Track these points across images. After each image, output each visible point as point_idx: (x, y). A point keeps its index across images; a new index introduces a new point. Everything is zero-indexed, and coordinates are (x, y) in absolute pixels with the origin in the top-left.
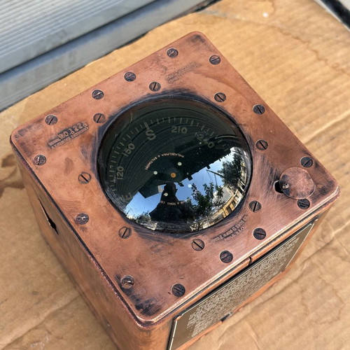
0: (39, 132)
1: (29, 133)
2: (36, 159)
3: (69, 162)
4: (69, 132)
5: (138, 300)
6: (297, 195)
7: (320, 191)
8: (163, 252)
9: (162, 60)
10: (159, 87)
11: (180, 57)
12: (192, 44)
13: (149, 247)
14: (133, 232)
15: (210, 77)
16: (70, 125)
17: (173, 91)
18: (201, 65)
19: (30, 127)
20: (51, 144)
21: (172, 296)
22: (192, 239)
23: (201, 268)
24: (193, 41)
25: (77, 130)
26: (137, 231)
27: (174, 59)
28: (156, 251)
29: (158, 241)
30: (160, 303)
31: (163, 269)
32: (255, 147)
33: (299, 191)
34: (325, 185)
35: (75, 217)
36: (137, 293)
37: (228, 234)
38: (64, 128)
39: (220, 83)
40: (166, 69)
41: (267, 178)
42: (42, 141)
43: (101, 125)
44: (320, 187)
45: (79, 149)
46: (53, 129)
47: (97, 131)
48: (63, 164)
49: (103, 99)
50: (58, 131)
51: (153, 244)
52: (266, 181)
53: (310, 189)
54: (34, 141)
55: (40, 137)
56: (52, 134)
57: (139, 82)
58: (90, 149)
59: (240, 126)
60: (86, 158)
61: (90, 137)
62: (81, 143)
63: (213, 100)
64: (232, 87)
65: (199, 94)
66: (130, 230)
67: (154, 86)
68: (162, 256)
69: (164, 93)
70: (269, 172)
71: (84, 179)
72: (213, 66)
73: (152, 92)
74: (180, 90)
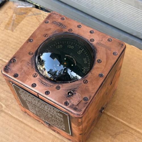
0: (57, 17)
1: (55, 15)
2: (47, 21)
3: (50, 29)
4: (61, 25)
5: (9, 65)
6: (69, 100)
7: (75, 108)
8: (28, 66)
9: (105, 38)
10: (93, 42)
11: (110, 43)
12: (118, 44)
13: (28, 61)
14: (32, 55)
15: (106, 55)
16: (64, 24)
17: (93, 46)
18: (110, 50)
19: (57, 15)
20: (54, 22)
21: (13, 74)
22: (37, 73)
23: (27, 79)
24: (120, 44)
25: (63, 26)
26: (33, 56)
27: (108, 41)
28: (28, 64)
29: (32, 64)
30: (10, 72)
31: (22, 69)
32: (83, 80)
33: (71, 100)
34: (79, 109)
35: (31, 39)
36: (11, 65)
37: (43, 83)
38: (62, 23)
39: (106, 59)
40: (102, 41)
41: (72, 88)
42: (54, 20)
43: (68, 32)
44: (77, 107)
45: (56, 30)
46: (60, 20)
47: (65, 32)
48: (49, 28)
49: (78, 28)
50: (60, 22)
51: (30, 62)
52: (70, 88)
53: (74, 104)
54: (53, 18)
55: (55, 18)
56: (58, 21)
57: (91, 35)
58: (57, 33)
59: (90, 72)
60: (53, 33)
61: (62, 31)
62: (58, 29)
63: (97, 59)
64: (106, 63)
65: (97, 54)
66: (33, 54)
67: (92, 40)
68: (27, 66)
69: (91, 44)
70: (75, 88)
71: (45, 35)
72: (112, 54)
73: (89, 40)
74: (95, 48)
